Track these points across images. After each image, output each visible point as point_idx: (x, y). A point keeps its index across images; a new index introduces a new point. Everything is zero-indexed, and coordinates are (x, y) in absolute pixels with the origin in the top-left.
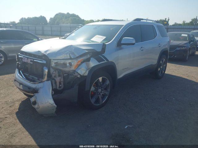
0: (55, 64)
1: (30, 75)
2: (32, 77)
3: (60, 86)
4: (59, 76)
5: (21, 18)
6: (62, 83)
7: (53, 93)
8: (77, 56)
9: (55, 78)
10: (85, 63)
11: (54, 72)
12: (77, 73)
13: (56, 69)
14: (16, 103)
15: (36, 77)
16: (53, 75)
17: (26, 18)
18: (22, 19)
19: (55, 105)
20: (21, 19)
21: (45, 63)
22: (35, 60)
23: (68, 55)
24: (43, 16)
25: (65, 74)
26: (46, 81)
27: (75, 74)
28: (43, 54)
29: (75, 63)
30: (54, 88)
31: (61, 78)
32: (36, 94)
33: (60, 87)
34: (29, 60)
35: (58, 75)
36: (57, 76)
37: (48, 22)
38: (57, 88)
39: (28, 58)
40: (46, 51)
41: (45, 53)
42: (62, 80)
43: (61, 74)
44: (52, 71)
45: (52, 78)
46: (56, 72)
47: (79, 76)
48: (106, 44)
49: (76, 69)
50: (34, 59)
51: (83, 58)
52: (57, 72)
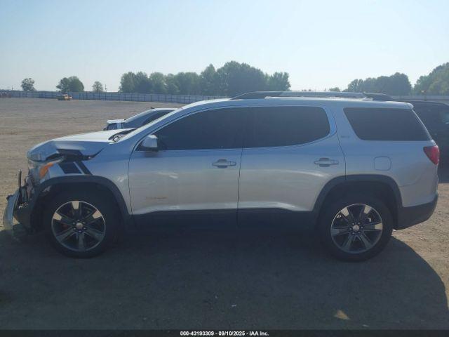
5: (353, 80)
17: (364, 79)
18: (355, 82)
20: (352, 82)
24: (401, 73)
37: (413, 86)
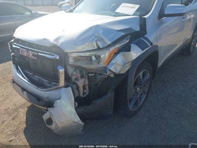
0: (73, 59)
1: (34, 74)
2: (38, 79)
3: (85, 91)
4: (82, 77)
6: (87, 87)
7: (77, 105)
8: (109, 43)
9: (76, 82)
10: (121, 53)
11: (75, 73)
12: (110, 70)
13: (76, 68)
14: (20, 110)
15: (46, 79)
16: (73, 78)
19: (81, 122)
21: (58, 58)
22: (39, 54)
23: (95, 44)
25: (91, 73)
26: (64, 87)
27: (106, 72)
28: (52, 43)
29: (105, 55)
30: (76, 96)
31: (85, 80)
32: (50, 110)
33: (84, 93)
34: (31, 54)
35: (80, 76)
36: (79, 78)
38: (80, 95)
39: (28, 50)
40: (57, 39)
41: (55, 43)
42: (87, 83)
43: (84, 74)
44: (70, 71)
45: (72, 81)
46: (76, 71)
47: (112, 76)
48: (146, 17)
49: (108, 64)
50: (38, 52)
51: (117, 46)
52: (78, 72)
